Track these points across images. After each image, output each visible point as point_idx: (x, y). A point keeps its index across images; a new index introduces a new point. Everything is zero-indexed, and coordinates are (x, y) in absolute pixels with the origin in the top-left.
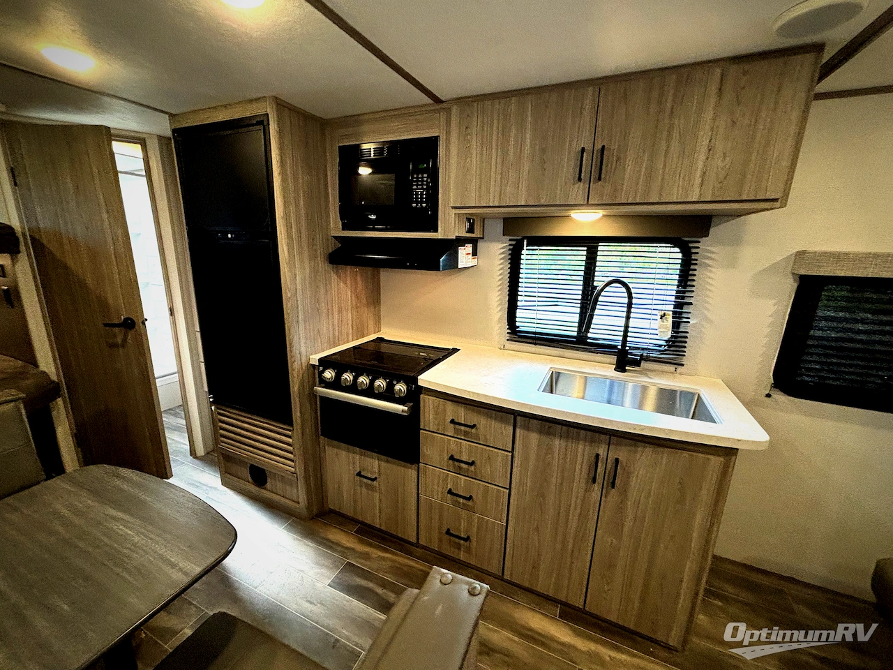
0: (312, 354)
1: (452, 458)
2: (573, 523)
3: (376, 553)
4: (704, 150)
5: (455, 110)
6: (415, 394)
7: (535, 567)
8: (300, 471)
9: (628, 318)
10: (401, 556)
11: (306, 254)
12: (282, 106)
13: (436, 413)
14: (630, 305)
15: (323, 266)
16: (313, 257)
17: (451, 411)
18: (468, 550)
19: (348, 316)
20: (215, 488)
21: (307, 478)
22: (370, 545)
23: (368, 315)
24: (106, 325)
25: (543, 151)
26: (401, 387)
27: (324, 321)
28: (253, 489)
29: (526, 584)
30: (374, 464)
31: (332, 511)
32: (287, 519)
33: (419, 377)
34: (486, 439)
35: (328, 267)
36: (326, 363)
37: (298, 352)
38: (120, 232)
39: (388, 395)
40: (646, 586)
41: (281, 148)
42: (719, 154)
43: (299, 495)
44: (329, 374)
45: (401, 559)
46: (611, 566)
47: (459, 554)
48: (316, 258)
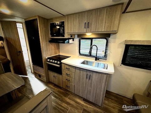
0: (46, 57)
1: (66, 74)
2: (84, 85)
3: (56, 89)
4: (104, 22)
5: (66, 16)
6: (61, 63)
7: (79, 92)
8: (45, 75)
9: (97, 52)
10: (60, 89)
11: (45, 41)
12: (39, 17)
13: (64, 66)
14: (97, 49)
15: (48, 43)
16: (46, 41)
17: (66, 66)
18: (70, 89)
19: (53, 51)
20: (34, 78)
21: (46, 76)
22: (55, 87)
23: (57, 51)
24: (17, 52)
25: (80, 23)
26: (59, 62)
27: (49, 51)
28: (39, 78)
29: (78, 95)
30: (56, 74)
31: (51, 82)
33: (61, 61)
34: (71, 71)
35: (49, 43)
36: (48, 58)
38: (18, 37)
39: (57, 64)
40: (96, 96)
41: (40, 24)
42: (107, 23)
43: (45, 79)
44: (48, 60)
46: (90, 92)
47: (68, 89)
48: (47, 41)
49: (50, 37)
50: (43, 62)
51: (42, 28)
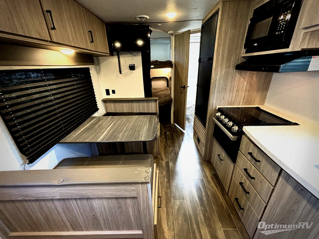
0: (218, 105)
1: (246, 170)
6: (241, 133)
8: (205, 144)
10: (219, 192)
12: (225, 2)
13: (246, 146)
17: (252, 149)
18: (242, 214)
19: (242, 94)
20: (191, 138)
23: (256, 95)
24: (180, 87)
26: (236, 128)
28: (197, 143)
30: (224, 155)
31: (211, 163)
32: (199, 156)
33: (244, 127)
34: (263, 172)
35: (236, 71)
36: (220, 110)
37: (212, 103)
43: (203, 150)
44: (218, 114)
45: (219, 193)
47: (239, 212)
48: (229, 67)
49: (243, 53)
50: (208, 116)
51: (226, 33)
